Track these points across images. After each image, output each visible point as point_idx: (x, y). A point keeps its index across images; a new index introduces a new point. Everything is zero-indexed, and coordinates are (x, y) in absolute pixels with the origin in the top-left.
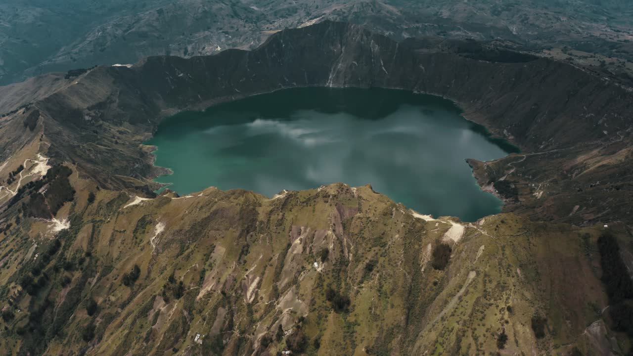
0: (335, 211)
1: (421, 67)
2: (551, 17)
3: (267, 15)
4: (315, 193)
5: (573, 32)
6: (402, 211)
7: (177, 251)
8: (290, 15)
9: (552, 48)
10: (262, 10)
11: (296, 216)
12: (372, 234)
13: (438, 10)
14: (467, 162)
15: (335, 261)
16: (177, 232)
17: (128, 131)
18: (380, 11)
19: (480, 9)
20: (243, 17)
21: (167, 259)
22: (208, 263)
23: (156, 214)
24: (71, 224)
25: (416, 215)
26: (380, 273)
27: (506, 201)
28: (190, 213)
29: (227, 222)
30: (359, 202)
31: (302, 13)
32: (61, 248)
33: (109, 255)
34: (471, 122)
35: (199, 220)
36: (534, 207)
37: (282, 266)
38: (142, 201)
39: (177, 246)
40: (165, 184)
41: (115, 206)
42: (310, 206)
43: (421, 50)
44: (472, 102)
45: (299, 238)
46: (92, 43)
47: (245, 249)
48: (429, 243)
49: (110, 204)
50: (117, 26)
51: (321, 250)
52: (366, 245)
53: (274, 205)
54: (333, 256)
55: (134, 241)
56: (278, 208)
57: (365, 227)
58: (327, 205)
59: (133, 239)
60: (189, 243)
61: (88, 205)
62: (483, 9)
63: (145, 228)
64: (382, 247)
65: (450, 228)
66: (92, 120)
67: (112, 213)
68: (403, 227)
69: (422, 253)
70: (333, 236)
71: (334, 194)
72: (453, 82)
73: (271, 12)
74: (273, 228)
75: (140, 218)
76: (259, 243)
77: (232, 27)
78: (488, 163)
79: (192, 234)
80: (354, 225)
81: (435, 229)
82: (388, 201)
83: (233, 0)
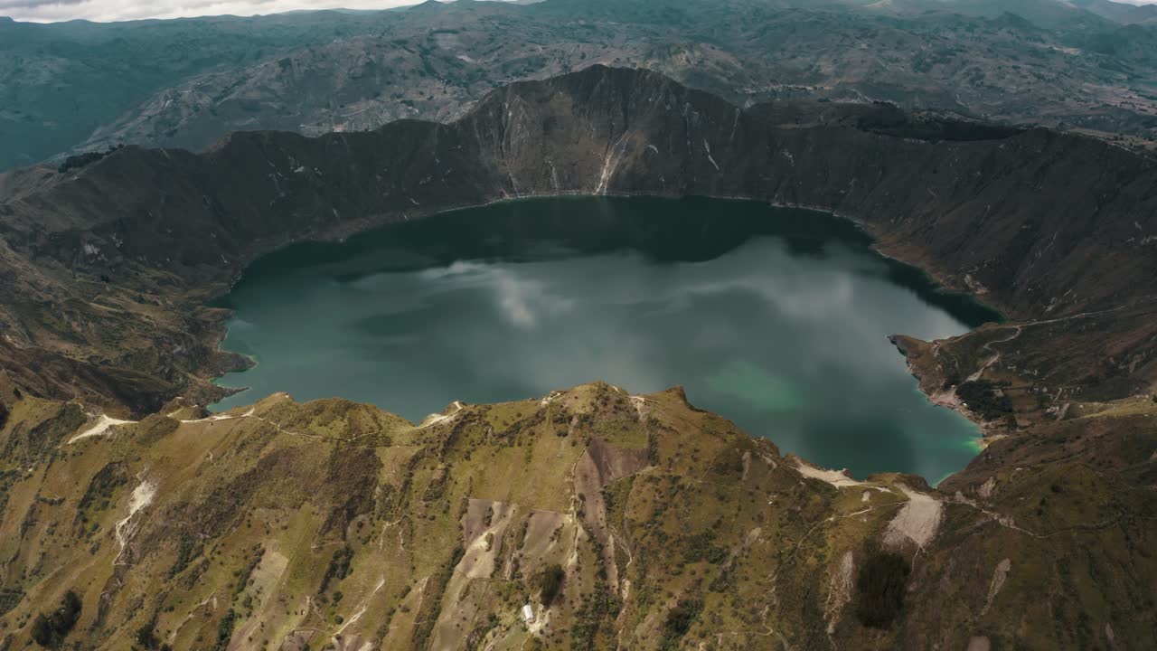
0: (587, 462)
1: (787, 154)
3: (489, 71)
4: (533, 411)
5: (1069, 99)
6: (769, 461)
7: (172, 561)
8: (532, 71)
10: (479, 62)
11: (482, 473)
12: (686, 525)
13: (812, 63)
14: (893, 342)
15: (581, 602)
16: (175, 509)
18: (702, 62)
19: (891, 60)
20: (441, 75)
21: (147, 579)
22: (242, 597)
23: (140, 459)
25: (808, 471)
26: (709, 640)
27: (987, 427)
28: (217, 460)
29: (297, 487)
30: (650, 436)
31: (555, 66)
33: (19, 560)
34: (895, 261)
35: (230, 479)
36: (1062, 441)
37: (436, 612)
38: (111, 427)
39: (174, 545)
41: (49, 438)
42: (520, 445)
43: (783, 126)
44: (892, 221)
45: (485, 534)
46: (153, 120)
47: (341, 561)
48: (846, 549)
49: (39, 431)
50: (203, 89)
51: (543, 569)
52: (669, 557)
53: (425, 442)
54: (578, 587)
55: (80, 525)
56: (432, 450)
57: (665, 504)
58: (565, 441)
59: (76, 523)
60: (204, 540)
62: (897, 60)
63: (110, 496)
64: (713, 562)
65: (902, 506)
66: (99, 255)
67: (38, 456)
68: (771, 506)
69: (826, 578)
70: (577, 529)
71: (582, 412)
72: (852, 183)
73: (496, 65)
74: (418, 504)
75: (99, 470)
76: (378, 546)
77: (422, 93)
78: (941, 344)
79: (210, 516)
80: (636, 498)
81: (860, 510)
82: (729, 433)
83: (425, 44)
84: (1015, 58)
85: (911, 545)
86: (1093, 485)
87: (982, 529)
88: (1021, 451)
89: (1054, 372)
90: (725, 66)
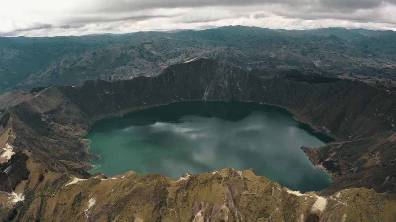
0: (227, 190)
1: (264, 87)
2: (339, 56)
3: (162, 57)
4: (211, 176)
5: (353, 64)
6: (279, 189)
8: (176, 57)
9: (343, 74)
10: (158, 53)
11: (197, 194)
12: (258, 207)
13: (268, 53)
14: (302, 149)
16: (105, 206)
17: (71, 129)
18: (233, 54)
19: (294, 52)
20: (146, 58)
23: (89, 191)
24: (25, 197)
25: (290, 192)
27: (333, 175)
28: (115, 191)
29: (144, 199)
30: (244, 183)
31: (184, 55)
32: (17, 216)
34: (300, 122)
35: (122, 197)
36: (356, 179)
38: (79, 181)
39: (105, 217)
40: (95, 166)
41: (58, 184)
42: (208, 186)
43: (262, 77)
44: (299, 109)
45: (200, 212)
46: (50, 72)
47: (159, 220)
48: (301, 213)
49: (55, 183)
50: (67, 62)
52: (253, 216)
53: (180, 186)
55: (73, 211)
56: (183, 188)
57: (251, 202)
58: (221, 185)
59: (71, 211)
60: (115, 215)
61: (39, 183)
62: (296, 52)
63: (81, 202)
64: (266, 218)
65: (316, 201)
66: (46, 122)
67: (56, 190)
68: (281, 202)
69: (297, 221)
70: (227, 209)
71: (225, 176)
72: (285, 96)
73: (164, 55)
74: (180, 204)
75: (77, 194)
76: (169, 216)
77: (140, 64)
78: (317, 149)
79: (117, 208)
80: (242, 200)
81: (305, 202)
82: (268, 182)
83: (140, 48)
84: (335, 50)
85: (319, 211)
86: (367, 193)
87: (338, 206)
88: (344, 182)
89: (352, 157)
90: (240, 56)
